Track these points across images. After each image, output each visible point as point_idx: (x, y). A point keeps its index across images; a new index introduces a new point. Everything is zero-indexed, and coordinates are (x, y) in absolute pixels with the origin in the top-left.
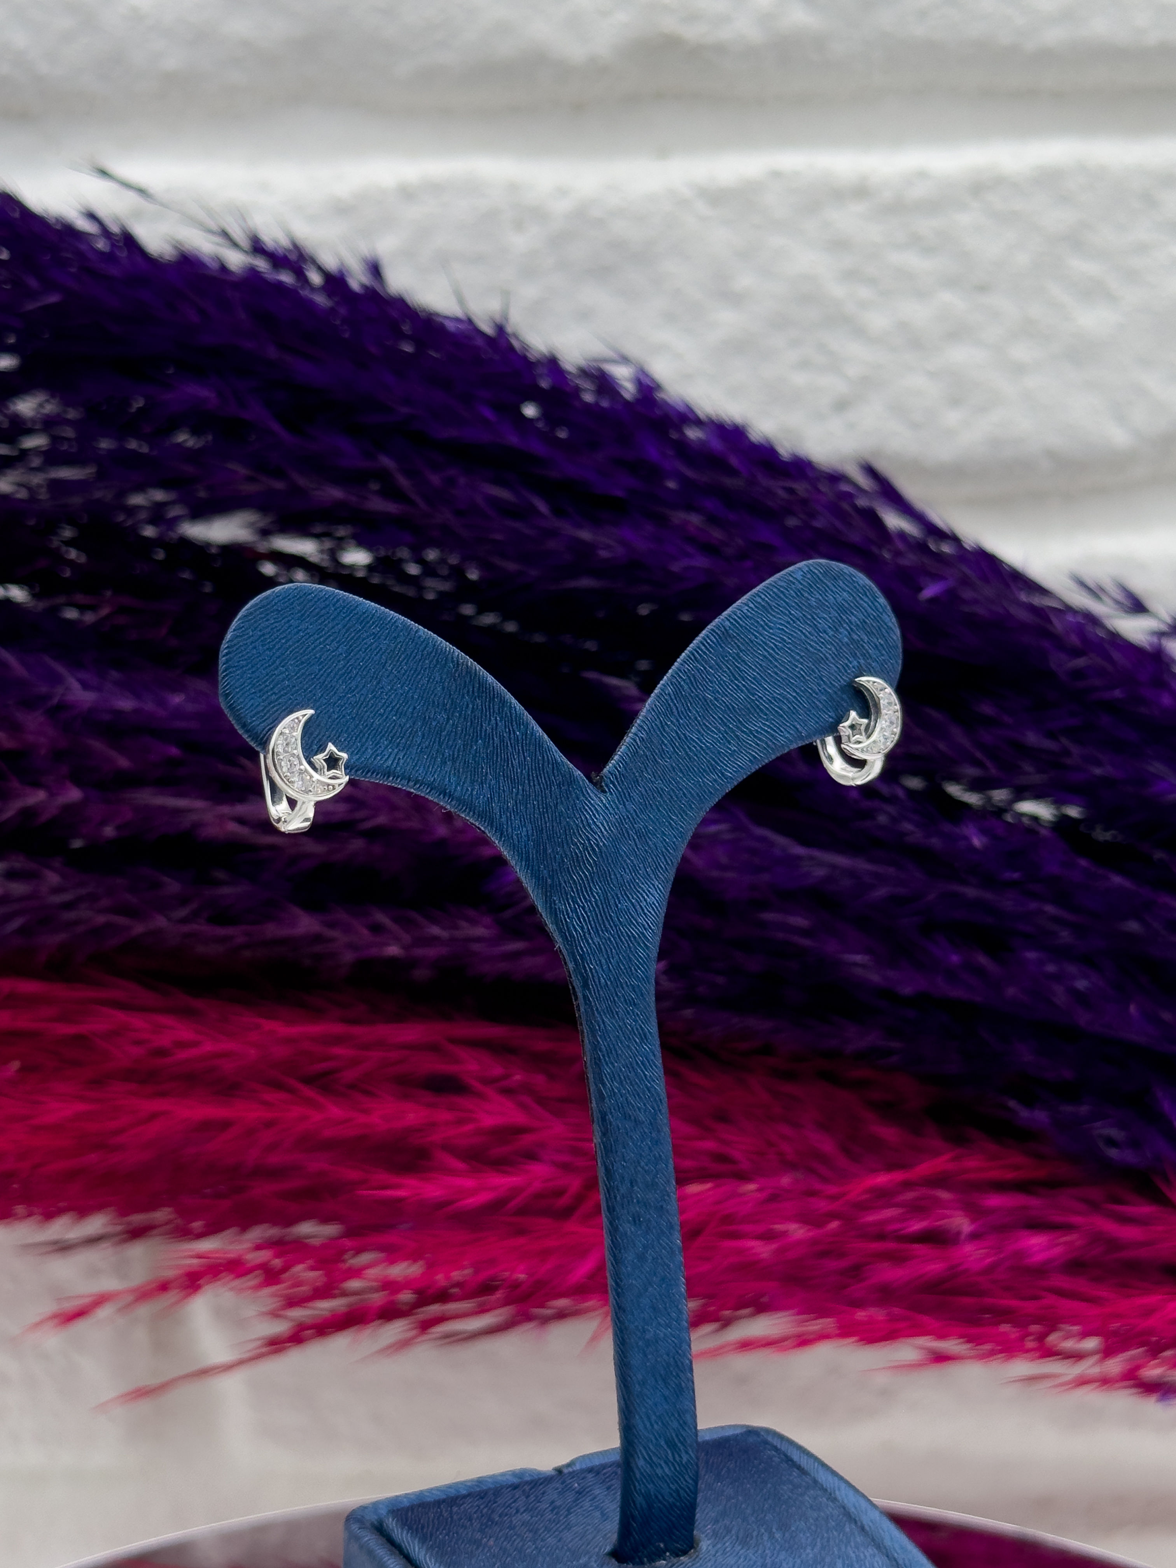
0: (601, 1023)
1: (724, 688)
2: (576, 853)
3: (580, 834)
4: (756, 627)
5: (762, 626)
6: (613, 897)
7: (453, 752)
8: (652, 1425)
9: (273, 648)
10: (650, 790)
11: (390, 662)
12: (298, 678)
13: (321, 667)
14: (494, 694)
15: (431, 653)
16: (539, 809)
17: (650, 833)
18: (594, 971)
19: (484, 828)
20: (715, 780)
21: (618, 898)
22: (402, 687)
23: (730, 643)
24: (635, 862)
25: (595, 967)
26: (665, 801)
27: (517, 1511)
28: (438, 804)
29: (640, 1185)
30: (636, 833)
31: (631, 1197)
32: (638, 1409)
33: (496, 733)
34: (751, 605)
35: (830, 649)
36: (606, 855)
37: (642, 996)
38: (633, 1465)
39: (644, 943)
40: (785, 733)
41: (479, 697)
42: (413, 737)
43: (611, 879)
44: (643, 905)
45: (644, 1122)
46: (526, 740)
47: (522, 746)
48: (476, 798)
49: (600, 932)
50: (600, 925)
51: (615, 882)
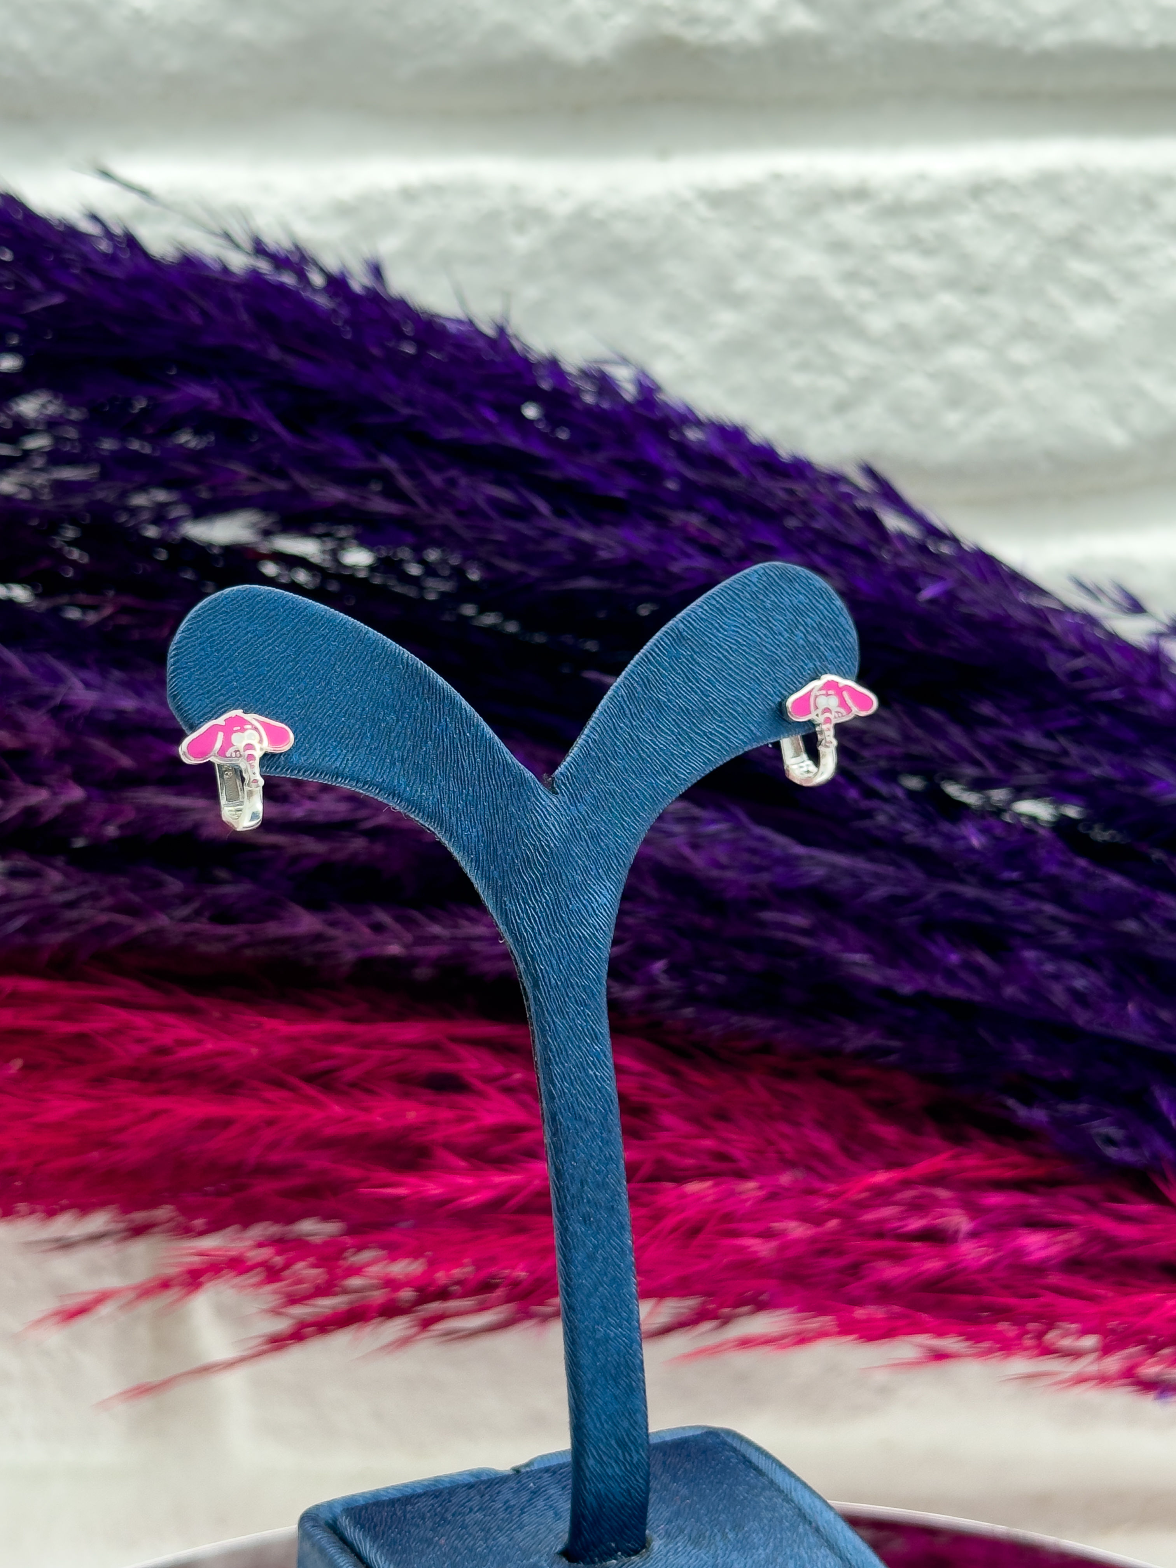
0: (551, 1023)
1: (678, 690)
2: (527, 854)
3: (530, 835)
4: (711, 629)
5: (716, 628)
6: (564, 898)
7: (403, 752)
8: (602, 1424)
9: (221, 650)
10: (602, 791)
11: (339, 664)
12: (247, 679)
13: (269, 668)
14: (444, 696)
15: (381, 655)
16: (489, 809)
17: (602, 834)
18: (544, 971)
19: (434, 829)
20: (669, 782)
21: (570, 899)
22: (351, 687)
23: (683, 645)
24: (587, 864)
25: (545, 968)
26: (617, 803)
27: (471, 1510)
28: (388, 805)
29: (591, 1184)
30: (588, 835)
31: (582, 1197)
32: (588, 1409)
33: (446, 735)
34: (706, 607)
35: (785, 651)
36: (558, 857)
37: (594, 997)
38: (583, 1464)
39: (595, 944)
40: (740, 734)
41: (429, 698)
42: (362, 738)
43: (562, 880)
44: (595, 905)
45: (594, 1122)
46: (477, 741)
47: (473, 747)
48: (426, 799)
49: (551, 933)
50: (550, 925)
51: (566, 883)
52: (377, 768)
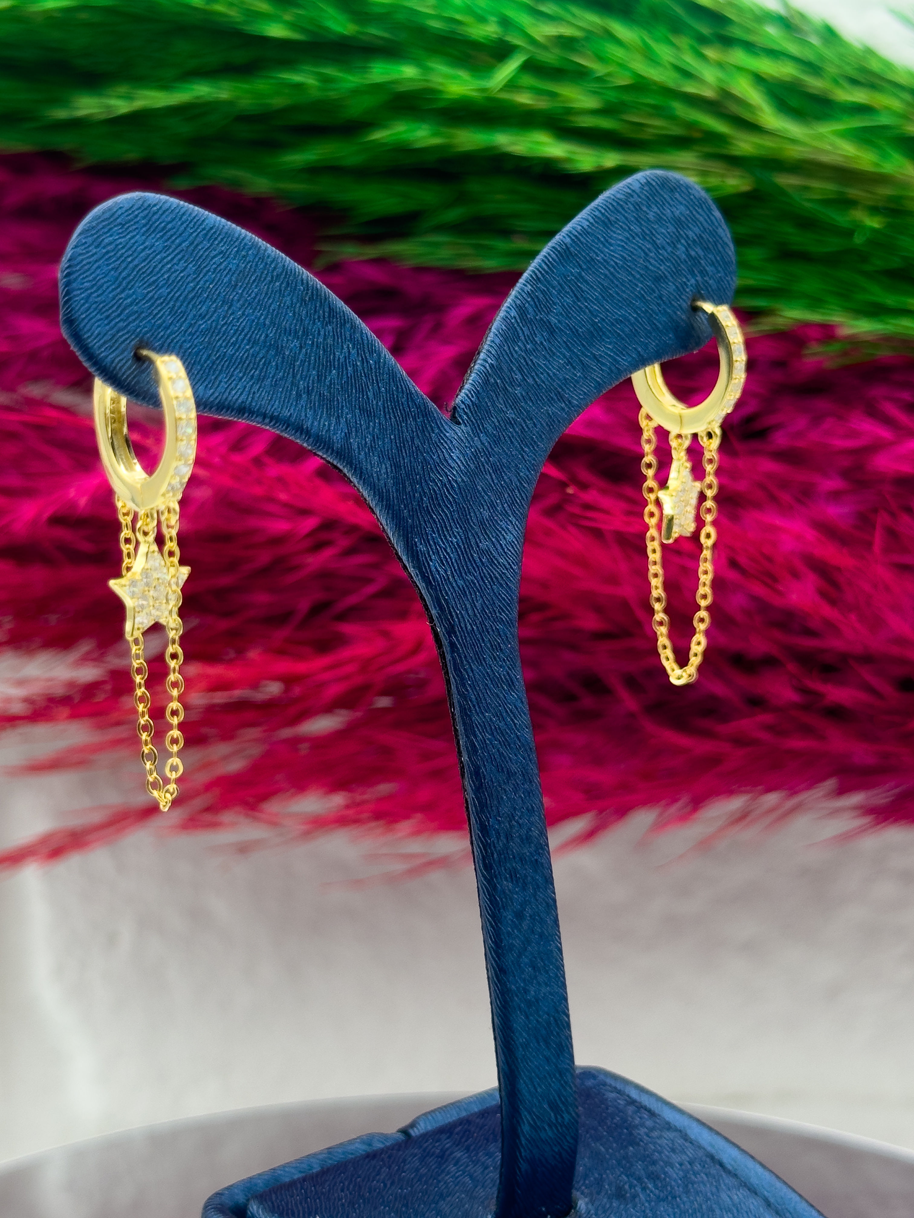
0: (469, 670)
2: (434, 490)
3: (437, 470)
4: (597, 244)
5: (601, 242)
6: (474, 537)
7: (309, 383)
9: (118, 268)
10: (502, 420)
11: (240, 284)
12: (147, 302)
13: (169, 290)
14: (345, 319)
15: (281, 273)
16: (396, 443)
17: (505, 467)
18: (460, 616)
20: (563, 409)
21: (479, 537)
22: (253, 312)
23: (571, 261)
24: (492, 499)
25: (460, 612)
26: (516, 432)
29: (515, 839)
30: (492, 468)
33: (349, 362)
34: (592, 221)
36: (465, 492)
37: (507, 640)
39: (507, 583)
41: (330, 322)
42: (267, 368)
43: (471, 517)
44: (503, 542)
45: (516, 773)
46: (379, 368)
47: (376, 376)
48: (334, 434)
49: (463, 574)
51: (474, 521)
52: (284, 401)
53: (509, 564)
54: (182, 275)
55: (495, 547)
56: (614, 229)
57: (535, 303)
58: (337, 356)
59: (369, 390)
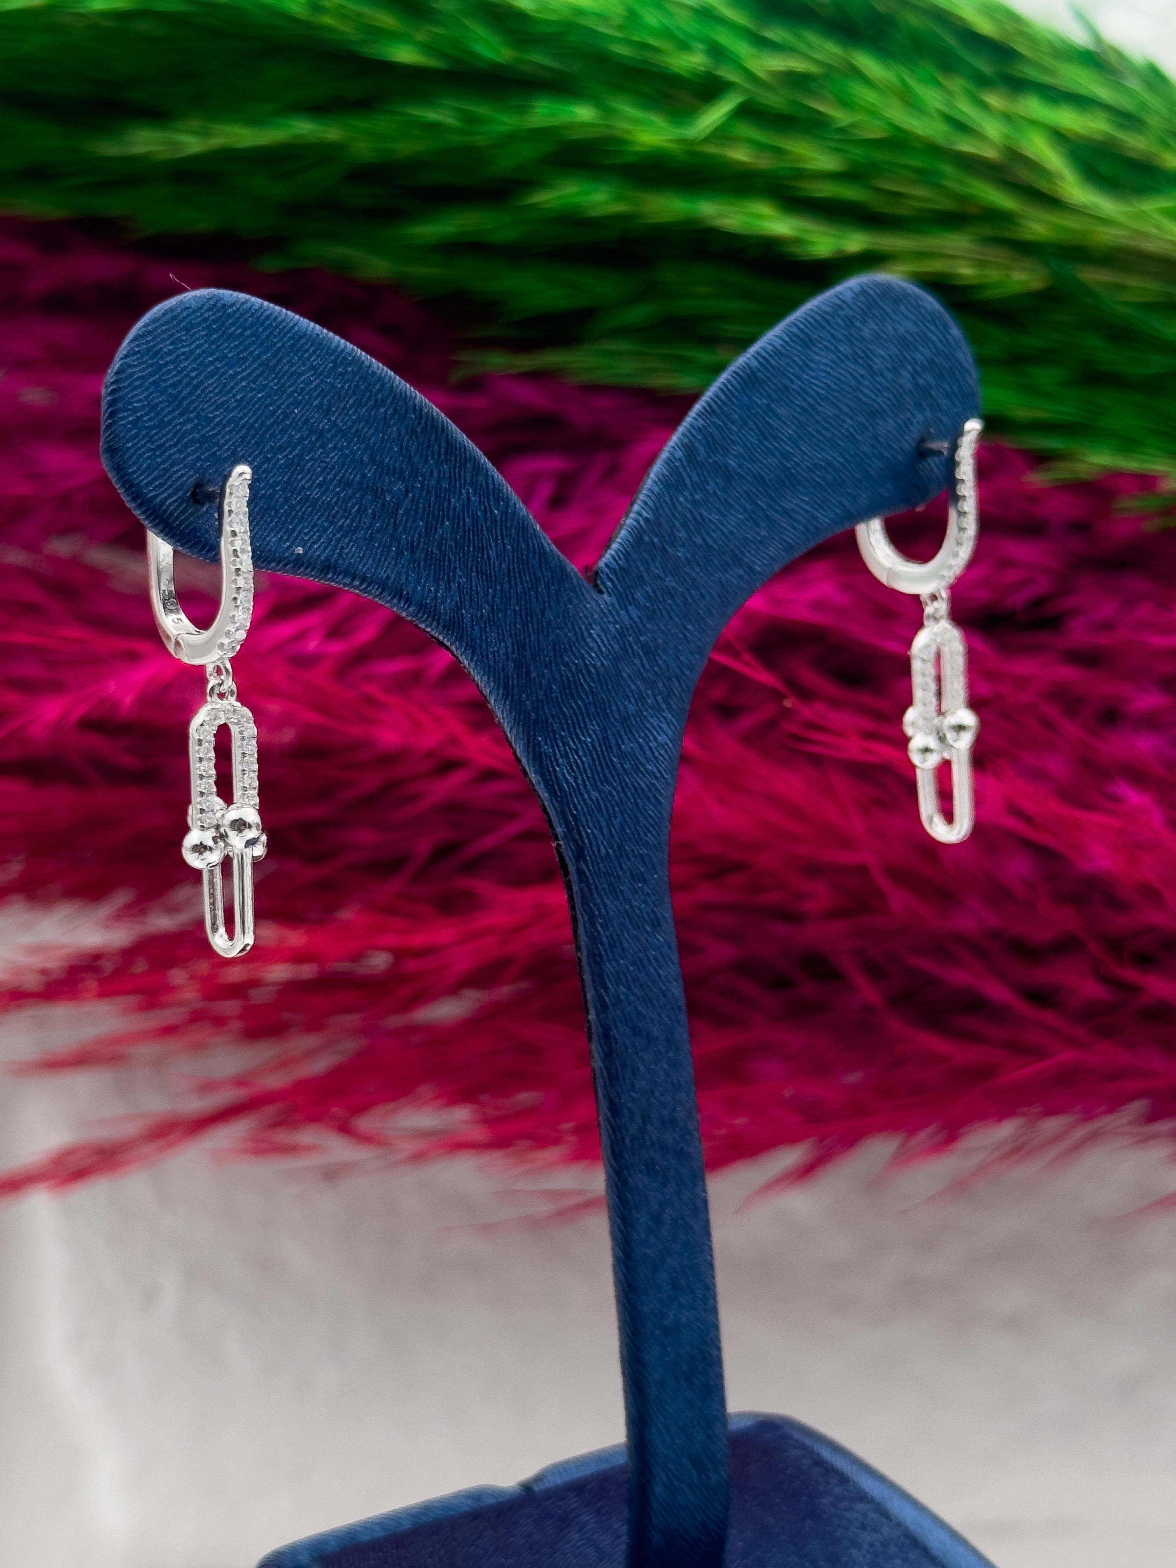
0: (602, 907)
2: (567, 677)
3: (572, 651)
4: (793, 368)
5: (800, 367)
6: (615, 737)
7: (413, 536)
9: (177, 387)
10: (659, 590)
11: (333, 409)
12: (212, 430)
13: (240, 415)
14: (466, 455)
15: (385, 397)
16: (521, 616)
17: (660, 648)
18: (591, 836)
19: (452, 644)
20: (741, 577)
21: (621, 737)
22: (348, 445)
23: (758, 390)
24: (642, 688)
25: (592, 832)
26: (677, 605)
29: (655, 1122)
30: (642, 649)
31: (644, 1138)
33: (468, 512)
34: (787, 339)
35: (888, 399)
36: (606, 680)
37: (650, 869)
41: (446, 460)
42: (361, 518)
43: (612, 711)
44: (653, 744)
46: (506, 521)
47: (501, 530)
48: (442, 603)
49: (599, 784)
50: (598, 773)
51: (617, 716)
52: (380, 558)
53: (660, 772)
54: (260, 395)
55: (642, 749)
56: (816, 350)
57: (707, 441)
58: (452, 504)
59: (491, 548)
